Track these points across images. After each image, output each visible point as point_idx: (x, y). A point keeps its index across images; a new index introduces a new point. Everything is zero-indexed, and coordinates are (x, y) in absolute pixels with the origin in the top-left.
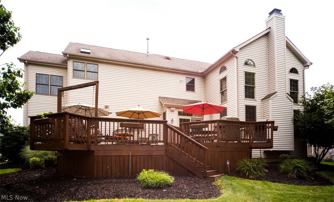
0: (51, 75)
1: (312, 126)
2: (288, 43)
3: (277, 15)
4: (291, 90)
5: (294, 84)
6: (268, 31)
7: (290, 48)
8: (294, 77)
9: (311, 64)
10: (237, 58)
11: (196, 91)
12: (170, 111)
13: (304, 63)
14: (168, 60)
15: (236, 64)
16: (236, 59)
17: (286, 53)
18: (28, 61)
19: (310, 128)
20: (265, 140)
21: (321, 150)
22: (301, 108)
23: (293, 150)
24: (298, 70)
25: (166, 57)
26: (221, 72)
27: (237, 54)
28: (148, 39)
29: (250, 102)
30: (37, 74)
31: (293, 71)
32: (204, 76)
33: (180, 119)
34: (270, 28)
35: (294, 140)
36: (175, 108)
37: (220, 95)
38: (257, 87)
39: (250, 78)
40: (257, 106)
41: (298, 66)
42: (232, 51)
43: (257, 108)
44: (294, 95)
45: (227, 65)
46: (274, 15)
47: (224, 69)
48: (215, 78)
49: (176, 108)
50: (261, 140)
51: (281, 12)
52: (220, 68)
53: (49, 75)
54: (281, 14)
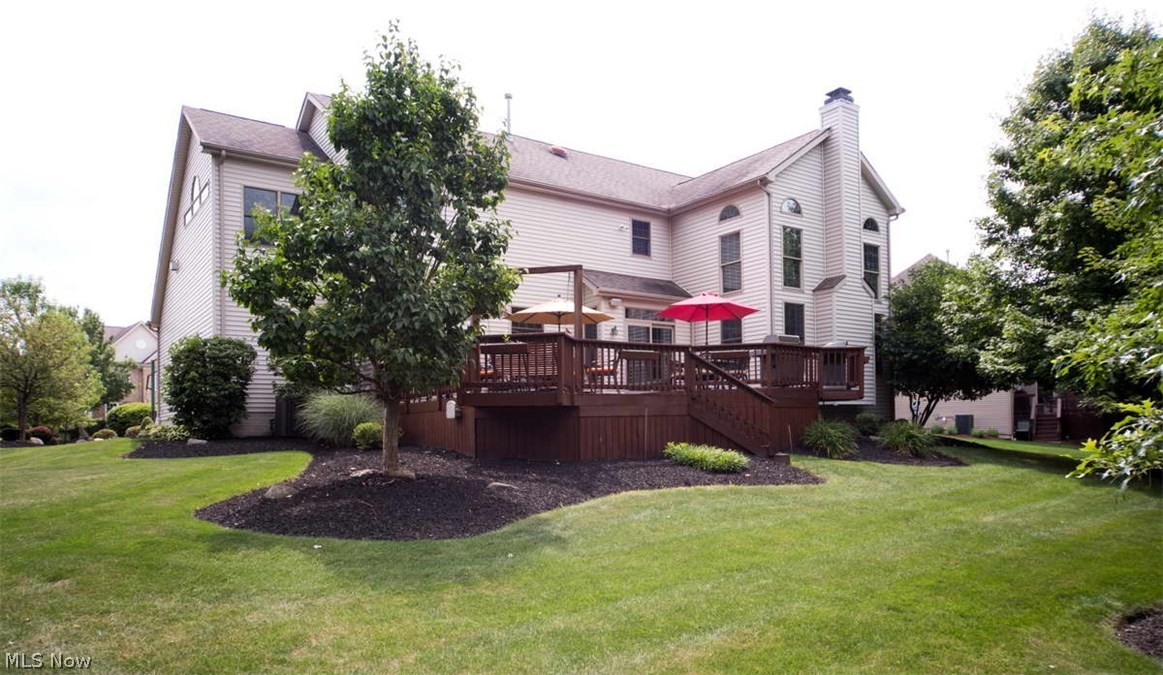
0: (282, 193)
1: (914, 354)
2: (866, 168)
3: (843, 104)
4: (866, 268)
5: (871, 254)
6: (826, 135)
7: (869, 179)
8: (871, 238)
9: (903, 210)
10: (769, 194)
11: (652, 254)
12: (608, 306)
13: (889, 207)
14: (558, 158)
15: (766, 207)
16: (766, 197)
17: (862, 193)
18: (227, 151)
19: (911, 356)
20: (841, 385)
21: (924, 403)
22: (883, 308)
23: (874, 403)
24: (879, 224)
25: (554, 150)
26: (723, 218)
27: (769, 185)
28: (508, 97)
29: (793, 297)
30: (246, 187)
31: (870, 225)
32: (672, 218)
33: (630, 327)
34: (829, 129)
35: (877, 382)
36: (619, 300)
37: (721, 270)
38: (804, 262)
39: (793, 242)
40: (806, 305)
41: (880, 217)
42: (761, 180)
43: (806, 309)
44: (871, 280)
45: (742, 204)
46: (837, 103)
47: (730, 213)
48: (707, 231)
49: (624, 300)
50: (835, 384)
51: (850, 95)
52: (721, 208)
53: (276, 192)
54: (851, 100)
